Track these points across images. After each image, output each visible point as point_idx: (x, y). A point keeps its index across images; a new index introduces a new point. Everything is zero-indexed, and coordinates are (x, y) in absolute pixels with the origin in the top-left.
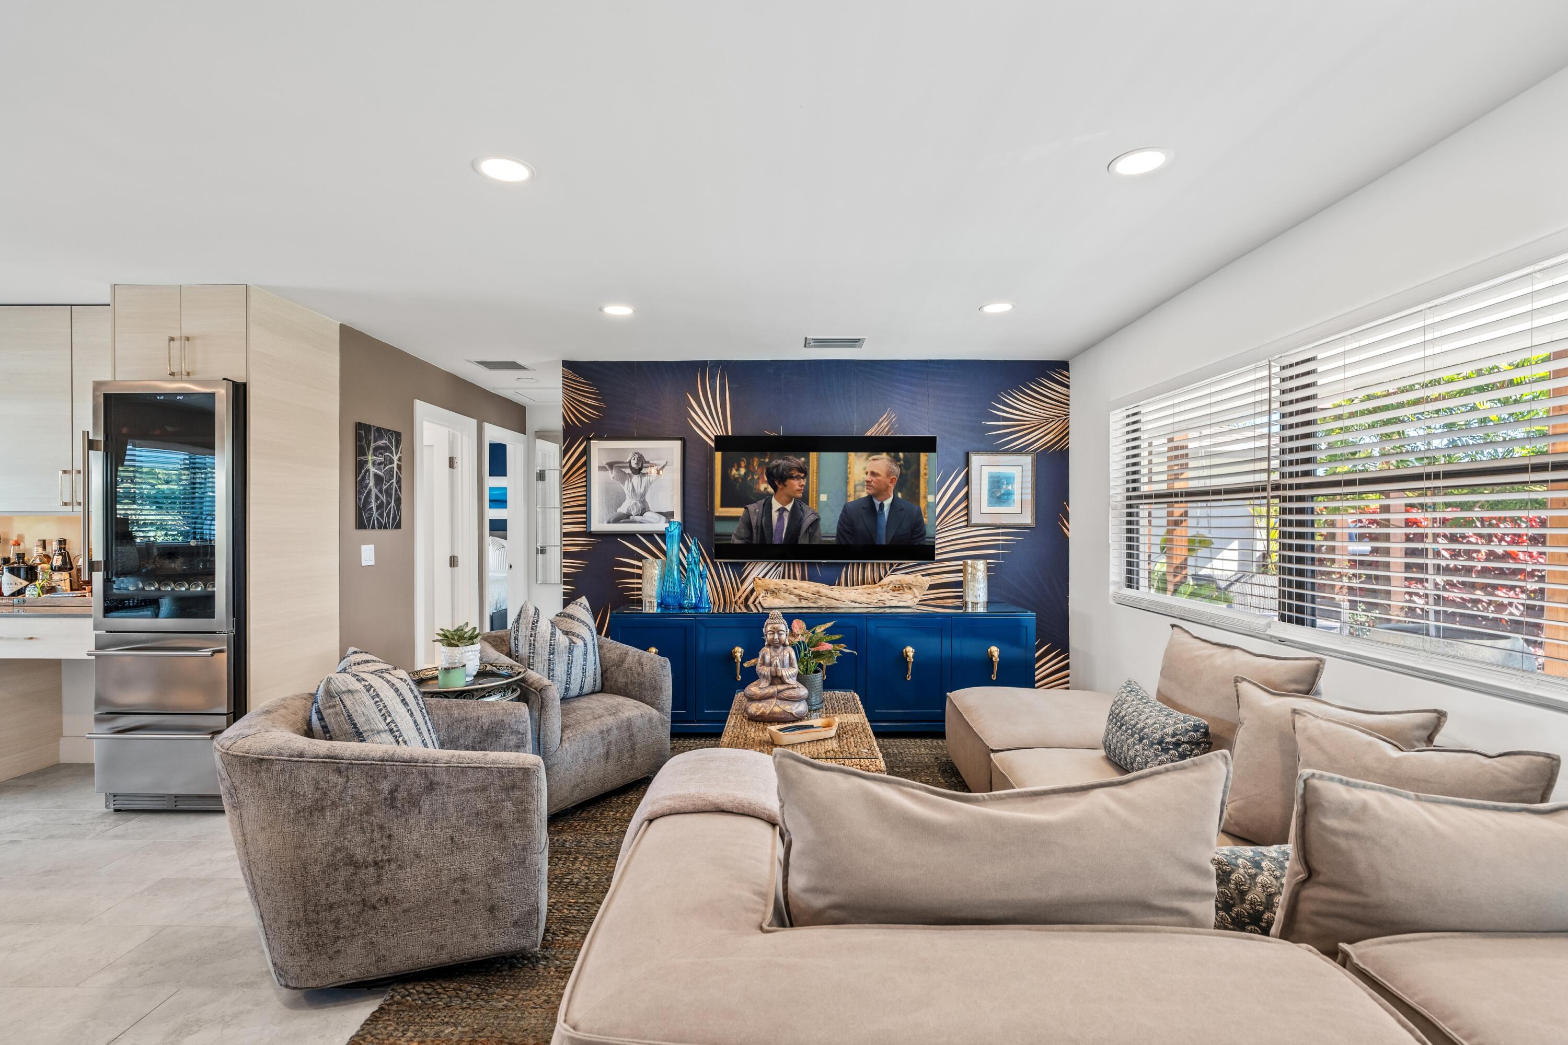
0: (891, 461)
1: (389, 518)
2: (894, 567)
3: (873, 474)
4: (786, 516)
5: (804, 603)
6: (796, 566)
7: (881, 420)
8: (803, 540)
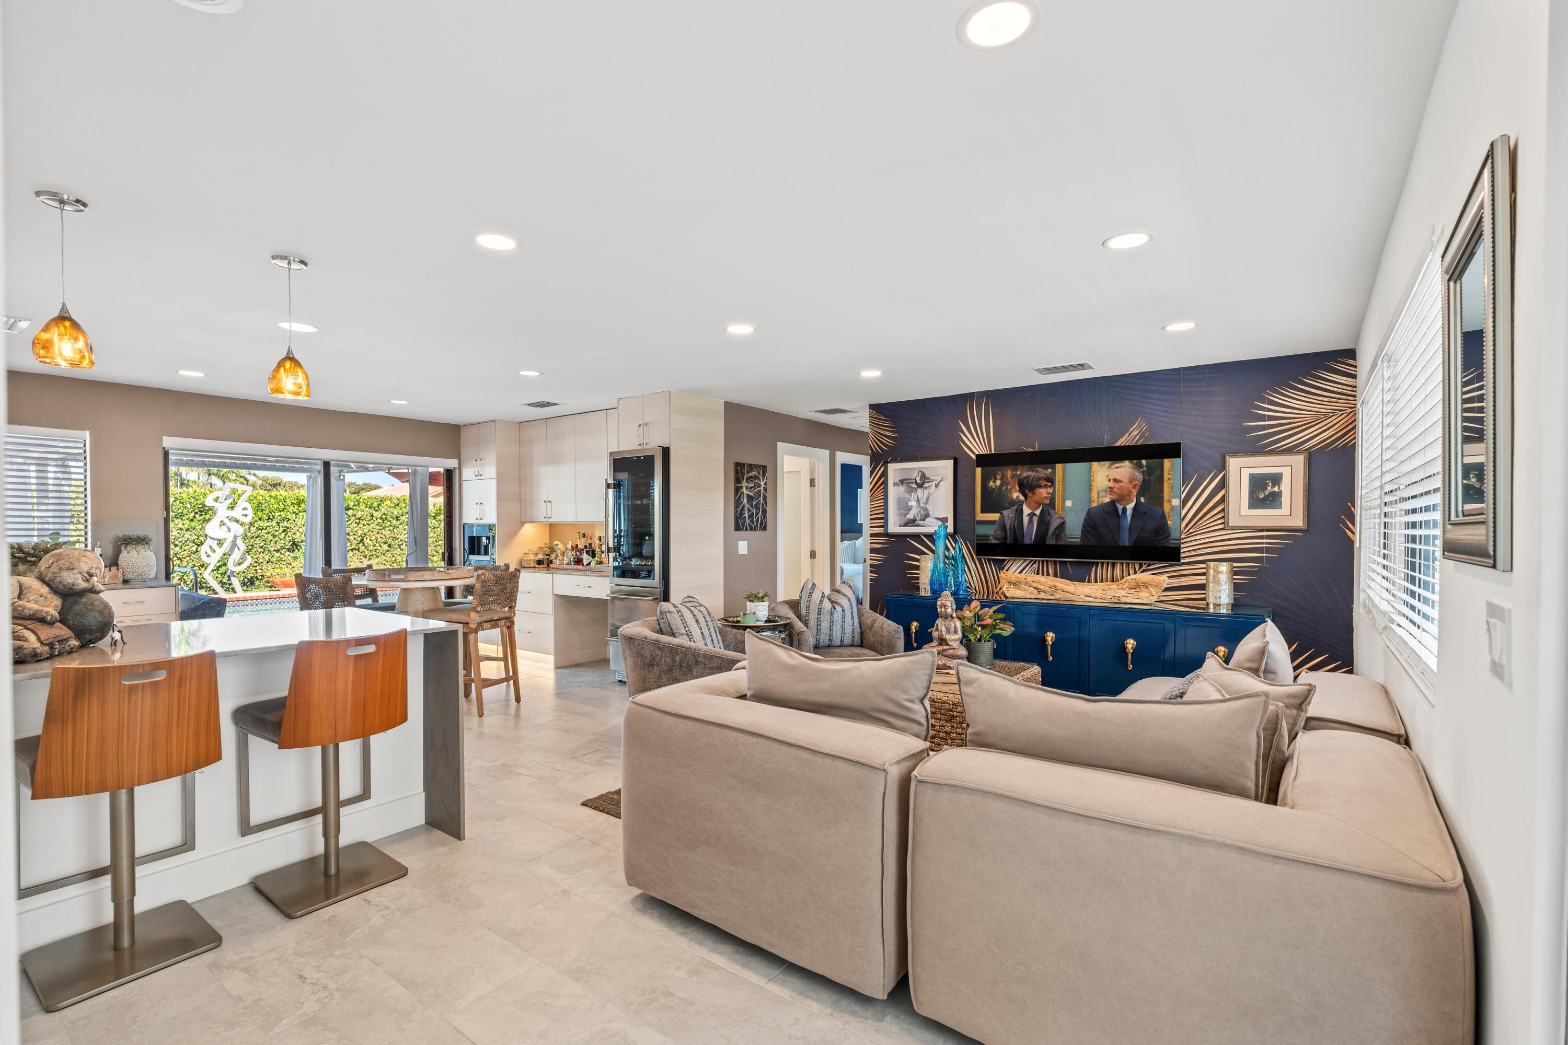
0: (1134, 468)
1: (757, 523)
2: (1144, 567)
3: (1116, 480)
4: (1035, 519)
5: (1042, 595)
6: (1049, 564)
7: (1131, 429)
8: (1050, 541)
